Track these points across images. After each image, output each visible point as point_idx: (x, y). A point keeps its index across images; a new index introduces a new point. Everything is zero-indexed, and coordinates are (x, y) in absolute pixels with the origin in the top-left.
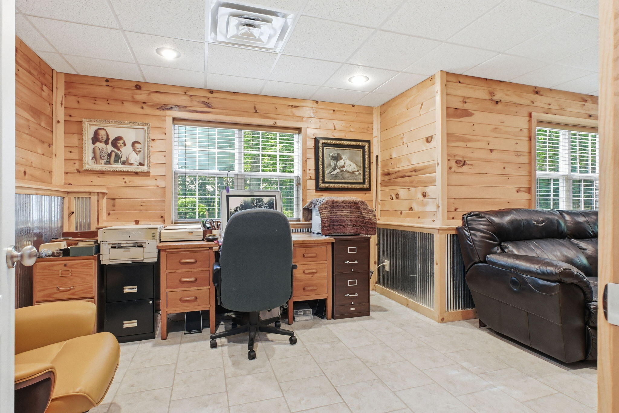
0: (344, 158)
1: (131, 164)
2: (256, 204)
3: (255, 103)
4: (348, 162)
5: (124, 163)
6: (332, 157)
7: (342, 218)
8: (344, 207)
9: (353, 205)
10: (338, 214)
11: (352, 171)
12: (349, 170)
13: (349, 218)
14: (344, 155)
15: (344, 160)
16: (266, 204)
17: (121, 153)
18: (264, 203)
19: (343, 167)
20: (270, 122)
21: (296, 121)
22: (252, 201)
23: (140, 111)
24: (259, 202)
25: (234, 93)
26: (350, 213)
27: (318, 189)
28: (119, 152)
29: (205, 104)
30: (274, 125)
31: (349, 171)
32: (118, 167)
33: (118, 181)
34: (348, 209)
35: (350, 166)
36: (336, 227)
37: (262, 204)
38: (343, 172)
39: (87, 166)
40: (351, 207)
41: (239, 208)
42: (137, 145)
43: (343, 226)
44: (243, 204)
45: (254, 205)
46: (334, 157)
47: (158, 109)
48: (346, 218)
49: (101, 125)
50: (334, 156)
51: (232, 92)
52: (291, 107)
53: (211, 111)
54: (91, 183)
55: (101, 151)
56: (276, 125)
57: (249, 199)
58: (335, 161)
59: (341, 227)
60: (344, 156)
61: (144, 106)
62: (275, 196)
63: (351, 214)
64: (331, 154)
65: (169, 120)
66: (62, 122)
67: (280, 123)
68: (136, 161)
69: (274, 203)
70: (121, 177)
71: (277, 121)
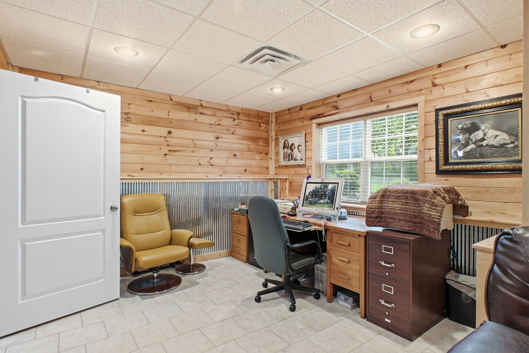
0: (483, 127)
1: (297, 160)
2: (323, 190)
3: (371, 93)
4: (491, 133)
5: (295, 160)
6: (462, 129)
7: (393, 211)
8: (397, 198)
9: (409, 195)
10: (390, 205)
11: (500, 144)
12: (492, 143)
13: (404, 212)
14: (483, 123)
15: (483, 131)
16: (329, 190)
17: (293, 154)
18: (328, 189)
19: (483, 139)
20: (383, 107)
21: (412, 97)
22: (321, 187)
23: (301, 124)
24: (325, 188)
25: (354, 90)
26: (406, 205)
27: (439, 172)
28: (292, 153)
29: (334, 107)
30: (387, 109)
31: (492, 145)
32: (292, 163)
33: (292, 171)
34: (402, 201)
35: (495, 138)
36: (388, 220)
37: (327, 190)
38: (482, 148)
39: (281, 163)
40: (407, 198)
41: (312, 192)
42: (300, 147)
43: (395, 220)
44: (315, 190)
45: (322, 191)
46: (465, 129)
47: (309, 120)
48: (399, 211)
49: (286, 138)
50: (465, 127)
51: (353, 90)
52: (406, 84)
53: (339, 111)
54: (283, 173)
55: (286, 153)
56: (389, 109)
57: (319, 185)
58: (467, 134)
59: (393, 220)
60: (483, 125)
61: (303, 120)
62: (338, 183)
63: (407, 207)
64: (460, 126)
65: (314, 126)
66: (274, 140)
67: (393, 105)
68: (299, 158)
69: (335, 190)
70: (293, 169)
71: (389, 104)
